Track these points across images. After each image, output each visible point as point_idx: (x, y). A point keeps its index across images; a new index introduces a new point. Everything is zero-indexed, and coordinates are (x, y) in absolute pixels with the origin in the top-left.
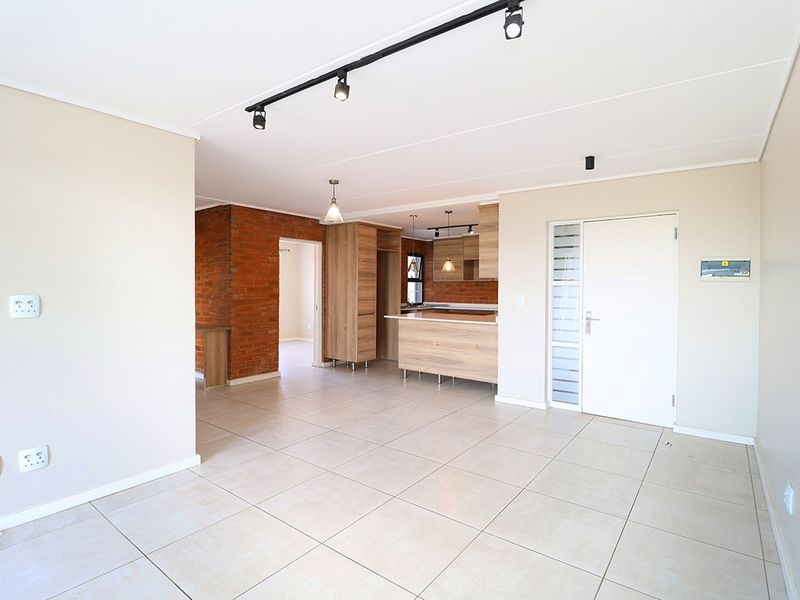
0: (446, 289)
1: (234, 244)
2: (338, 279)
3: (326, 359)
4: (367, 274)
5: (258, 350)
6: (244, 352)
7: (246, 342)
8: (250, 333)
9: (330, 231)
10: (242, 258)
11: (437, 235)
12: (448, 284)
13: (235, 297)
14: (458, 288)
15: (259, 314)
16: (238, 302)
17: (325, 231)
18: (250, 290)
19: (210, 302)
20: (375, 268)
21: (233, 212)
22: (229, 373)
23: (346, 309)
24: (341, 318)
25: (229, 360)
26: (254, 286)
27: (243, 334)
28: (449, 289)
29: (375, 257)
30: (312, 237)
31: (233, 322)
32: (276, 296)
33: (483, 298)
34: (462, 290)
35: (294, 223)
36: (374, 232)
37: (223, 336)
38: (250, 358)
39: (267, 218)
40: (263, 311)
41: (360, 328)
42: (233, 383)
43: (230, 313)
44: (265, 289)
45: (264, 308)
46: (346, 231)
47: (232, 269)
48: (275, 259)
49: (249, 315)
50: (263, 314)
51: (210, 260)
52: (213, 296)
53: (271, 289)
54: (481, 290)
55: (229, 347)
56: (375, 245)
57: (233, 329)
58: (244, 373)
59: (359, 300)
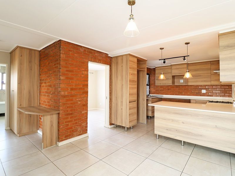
0: (161, 89)
1: (62, 63)
2: (118, 84)
3: (111, 124)
4: (133, 81)
5: (76, 123)
6: (68, 125)
7: (69, 119)
8: (72, 114)
9: (113, 60)
10: (67, 71)
11: (164, 62)
12: (161, 87)
13: (62, 93)
14: (167, 88)
15: (77, 102)
16: (64, 96)
17: (111, 60)
18: (72, 89)
19: (51, 96)
20: (136, 78)
21: (62, 44)
22: (59, 138)
23: (122, 99)
24: (119, 104)
25: (59, 130)
26: (74, 87)
27: (68, 114)
28: (162, 89)
29: (136, 73)
30: (105, 63)
31: (61, 108)
32: (87, 93)
33: (180, 93)
34: (169, 89)
35: (96, 54)
36: (136, 60)
37: (55, 117)
38: (71, 128)
39: (82, 50)
40: (80, 101)
41: (130, 109)
42: (60, 144)
43: (60, 103)
44: (80, 89)
45: (80, 99)
46: (122, 59)
47: (61, 77)
48: (86, 72)
49: (71, 103)
50: (79, 103)
51: (51, 73)
52: (51, 93)
53: (84, 89)
54: (179, 89)
55: (59, 123)
56: (136, 67)
57: (61, 112)
58: (67, 137)
59: (130, 94)
